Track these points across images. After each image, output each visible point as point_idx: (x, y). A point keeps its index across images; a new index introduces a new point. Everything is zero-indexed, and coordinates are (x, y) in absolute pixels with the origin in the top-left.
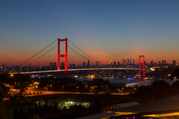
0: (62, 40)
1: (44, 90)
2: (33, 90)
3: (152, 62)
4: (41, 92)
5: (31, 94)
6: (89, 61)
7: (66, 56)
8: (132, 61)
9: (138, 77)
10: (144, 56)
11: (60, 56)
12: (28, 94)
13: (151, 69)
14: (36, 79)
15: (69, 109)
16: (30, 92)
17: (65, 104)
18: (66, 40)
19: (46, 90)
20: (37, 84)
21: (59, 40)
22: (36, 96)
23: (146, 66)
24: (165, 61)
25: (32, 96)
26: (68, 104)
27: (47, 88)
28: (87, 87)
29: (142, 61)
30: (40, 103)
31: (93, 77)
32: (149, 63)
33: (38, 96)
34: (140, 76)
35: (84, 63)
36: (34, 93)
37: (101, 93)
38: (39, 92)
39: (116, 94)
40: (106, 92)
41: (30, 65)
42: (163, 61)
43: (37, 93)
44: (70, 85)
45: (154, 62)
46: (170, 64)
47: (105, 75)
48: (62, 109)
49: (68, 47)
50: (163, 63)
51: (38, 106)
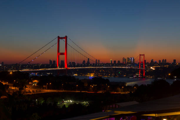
0: (62, 38)
1: (44, 88)
2: (32, 88)
3: (152, 61)
4: (40, 90)
5: (30, 92)
6: (89, 59)
7: (65, 54)
8: (132, 59)
9: (138, 76)
10: (144, 55)
11: (59, 54)
12: (27, 92)
13: (151, 68)
14: (35, 78)
15: (68, 107)
16: (29, 91)
17: (64, 102)
18: (66, 38)
19: (46, 89)
20: (36, 82)
21: (59, 38)
22: (35, 94)
23: (146, 65)
24: (166, 60)
25: (31, 94)
26: (67, 102)
27: (46, 87)
28: (86, 85)
29: (142, 60)
30: (39, 101)
31: (93, 76)
32: (150, 62)
33: (37, 94)
34: (140, 75)
35: (84, 61)
36: (33, 91)
37: (101, 92)
39: (116, 93)
40: (106, 91)
41: (29, 63)
42: (163, 60)
43: (37, 91)
44: (70, 83)
45: (154, 61)
46: (170, 64)
47: (104, 74)
48: (61, 107)
49: (68, 45)
50: (164, 62)
51: (37, 104)
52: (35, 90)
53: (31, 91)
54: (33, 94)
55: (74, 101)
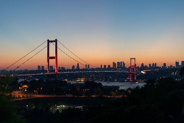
0: (52, 42)
1: (34, 93)
2: (22, 93)
3: (142, 65)
4: (31, 96)
5: (20, 98)
6: (78, 64)
7: (56, 58)
8: (122, 64)
9: (129, 80)
10: (135, 59)
11: (49, 58)
12: (17, 98)
13: (142, 72)
14: (25, 83)
15: (62, 112)
16: (19, 96)
17: (56, 108)
18: (56, 41)
19: (36, 94)
20: (26, 87)
21: (49, 41)
22: (25, 100)
23: (137, 70)
24: (156, 64)
25: (21, 99)
26: (60, 107)
27: (37, 92)
28: (79, 90)
29: (133, 64)
30: (30, 107)
31: (83, 81)
33: (28, 99)
34: (131, 79)
35: (74, 66)
36: (23, 97)
37: (94, 96)
38: (29, 96)
39: (109, 97)
40: (99, 95)
41: (18, 67)
42: (153, 64)
43: (27, 96)
44: (62, 87)
45: (144, 65)
46: (160, 67)
47: (95, 79)
48: (54, 113)
50: (154, 66)
51: (28, 110)
52: (25, 96)
53: (21, 96)
54: (23, 100)
55: (67, 105)
